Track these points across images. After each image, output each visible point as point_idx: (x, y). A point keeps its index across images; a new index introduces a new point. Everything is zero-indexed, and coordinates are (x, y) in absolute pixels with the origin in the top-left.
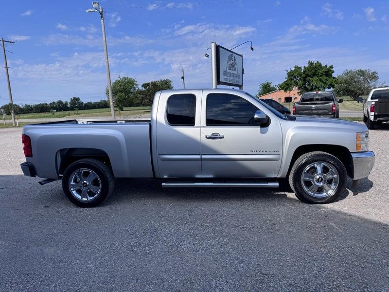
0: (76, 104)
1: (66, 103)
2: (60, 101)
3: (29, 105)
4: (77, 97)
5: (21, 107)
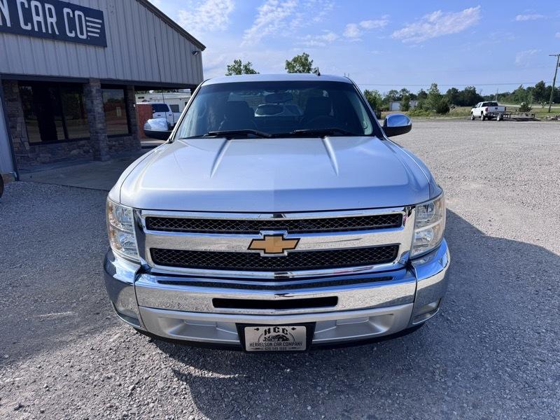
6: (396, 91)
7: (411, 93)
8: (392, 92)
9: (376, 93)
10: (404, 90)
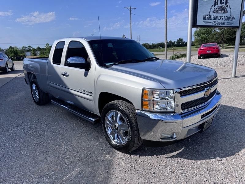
0: (180, 43)
1: (174, 42)
2: (171, 41)
3: (154, 44)
4: (181, 38)
5: (150, 45)
6: (25, 47)
7: (33, 47)
8: (23, 47)
9: (16, 48)
10: (29, 47)
